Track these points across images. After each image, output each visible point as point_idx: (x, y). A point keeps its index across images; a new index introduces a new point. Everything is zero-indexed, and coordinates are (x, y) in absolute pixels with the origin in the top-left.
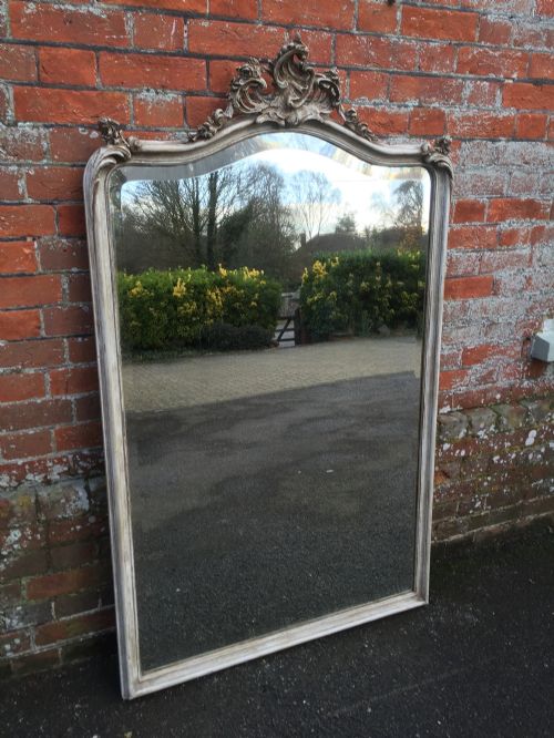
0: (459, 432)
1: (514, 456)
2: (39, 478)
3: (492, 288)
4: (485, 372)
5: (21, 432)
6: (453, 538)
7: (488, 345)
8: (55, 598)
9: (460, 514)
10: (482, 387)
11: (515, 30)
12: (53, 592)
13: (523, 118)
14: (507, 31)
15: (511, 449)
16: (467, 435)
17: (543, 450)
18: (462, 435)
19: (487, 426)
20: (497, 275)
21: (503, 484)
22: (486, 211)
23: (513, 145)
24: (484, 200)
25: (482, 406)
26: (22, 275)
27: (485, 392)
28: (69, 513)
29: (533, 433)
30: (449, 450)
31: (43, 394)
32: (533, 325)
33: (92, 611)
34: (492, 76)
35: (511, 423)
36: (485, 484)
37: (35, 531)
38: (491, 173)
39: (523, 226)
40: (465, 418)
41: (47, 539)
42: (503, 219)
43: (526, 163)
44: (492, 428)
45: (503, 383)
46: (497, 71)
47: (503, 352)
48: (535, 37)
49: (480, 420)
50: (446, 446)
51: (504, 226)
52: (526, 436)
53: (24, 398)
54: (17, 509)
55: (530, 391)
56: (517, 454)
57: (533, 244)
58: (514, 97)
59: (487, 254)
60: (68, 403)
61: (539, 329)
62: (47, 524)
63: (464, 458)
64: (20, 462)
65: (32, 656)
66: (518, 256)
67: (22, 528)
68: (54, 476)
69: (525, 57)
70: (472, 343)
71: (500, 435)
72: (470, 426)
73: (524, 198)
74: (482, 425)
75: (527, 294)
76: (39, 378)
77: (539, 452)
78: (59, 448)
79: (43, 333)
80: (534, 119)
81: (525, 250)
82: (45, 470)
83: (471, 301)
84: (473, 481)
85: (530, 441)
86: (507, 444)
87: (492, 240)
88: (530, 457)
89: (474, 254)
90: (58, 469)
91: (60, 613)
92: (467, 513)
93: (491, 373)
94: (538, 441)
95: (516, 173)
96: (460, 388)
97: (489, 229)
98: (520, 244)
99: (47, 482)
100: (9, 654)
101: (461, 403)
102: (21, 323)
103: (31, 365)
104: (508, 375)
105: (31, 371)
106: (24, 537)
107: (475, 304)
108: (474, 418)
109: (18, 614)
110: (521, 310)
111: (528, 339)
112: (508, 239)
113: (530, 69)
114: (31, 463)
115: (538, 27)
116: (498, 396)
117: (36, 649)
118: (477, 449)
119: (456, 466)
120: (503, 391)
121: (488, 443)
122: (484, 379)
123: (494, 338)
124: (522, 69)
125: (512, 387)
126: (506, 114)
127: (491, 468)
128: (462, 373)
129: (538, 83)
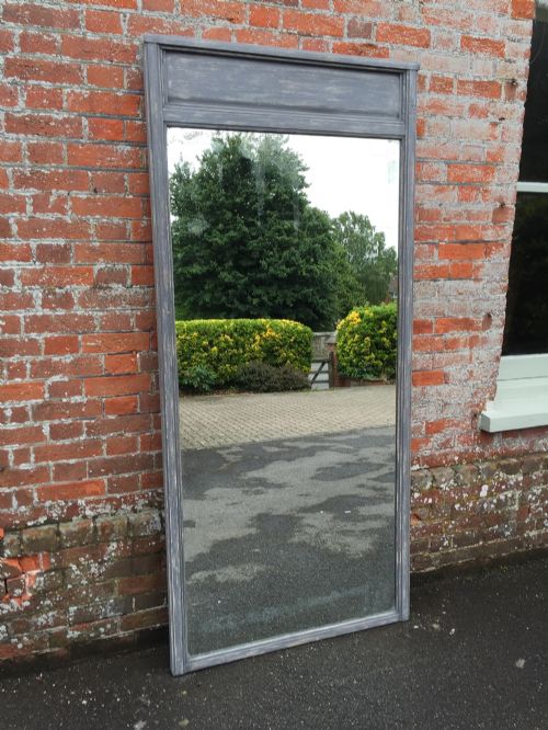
0: (426, 484)
1: (471, 505)
2: (129, 508)
3: (444, 378)
4: (444, 440)
5: (120, 476)
6: (428, 570)
7: (444, 419)
8: (135, 595)
9: (433, 550)
10: (442, 451)
11: (443, 212)
12: (135, 591)
13: (455, 265)
14: (438, 213)
15: (468, 499)
16: (432, 487)
17: (495, 501)
18: (428, 486)
19: (447, 480)
20: (446, 370)
21: (465, 527)
22: (434, 326)
23: (449, 283)
24: (431, 319)
25: (444, 466)
26: (128, 374)
27: (446, 455)
28: (148, 533)
29: (485, 488)
30: (419, 498)
31: (135, 450)
32: (478, 405)
33: (160, 607)
34: (430, 241)
35: (467, 479)
36: (450, 526)
37: (125, 544)
38: (435, 301)
39: (462, 335)
40: (429, 474)
41: (133, 551)
42: (446, 331)
43: (460, 294)
44: (452, 482)
45: (459, 448)
46: (433, 237)
47: (457, 425)
48: (459, 215)
49: (442, 476)
50: (416, 495)
51: (448, 336)
52: (480, 490)
53: (124, 452)
54: (116, 528)
55: (481, 455)
56: (474, 503)
57: (471, 348)
58: (446, 253)
59: (437, 356)
60: (151, 456)
61: (483, 408)
62: (134, 539)
63: (431, 505)
64: (118, 496)
65: (117, 638)
66: (461, 356)
67: (118, 541)
68: (139, 507)
69: (452, 228)
70: (432, 418)
71: (459, 488)
72: (434, 480)
73: (461, 317)
74: (443, 480)
75: (471, 383)
76: (133, 440)
77: (491, 502)
78: (144, 488)
79: (138, 410)
80: (462, 266)
81: (466, 352)
82: (134, 502)
83: (428, 388)
84: (440, 524)
85: (484, 493)
86: (465, 495)
87: (440, 345)
88: (485, 506)
89: (428, 356)
90: (142, 502)
91: (138, 608)
92: (437, 550)
93: (448, 441)
94: (490, 494)
95: (454, 301)
96: (425, 451)
97: (437, 338)
98: (461, 348)
99: (134, 511)
100: (103, 636)
101: (427, 463)
102: (126, 404)
103: (129, 431)
104: (463, 443)
105: (129, 435)
106: (119, 548)
107: (432, 390)
108: (437, 475)
109: (111, 605)
110: (467, 394)
111: (475, 416)
112: (452, 345)
113: (457, 235)
114: (125, 498)
115: (460, 209)
116: (456, 458)
117: (121, 634)
118: (441, 498)
119: (426, 510)
120: (460, 455)
121: (449, 493)
122: (445, 445)
123: (448, 414)
124: (451, 235)
125: (466, 452)
126: (442, 263)
127: (454, 514)
128: (427, 441)
129: (464, 243)
